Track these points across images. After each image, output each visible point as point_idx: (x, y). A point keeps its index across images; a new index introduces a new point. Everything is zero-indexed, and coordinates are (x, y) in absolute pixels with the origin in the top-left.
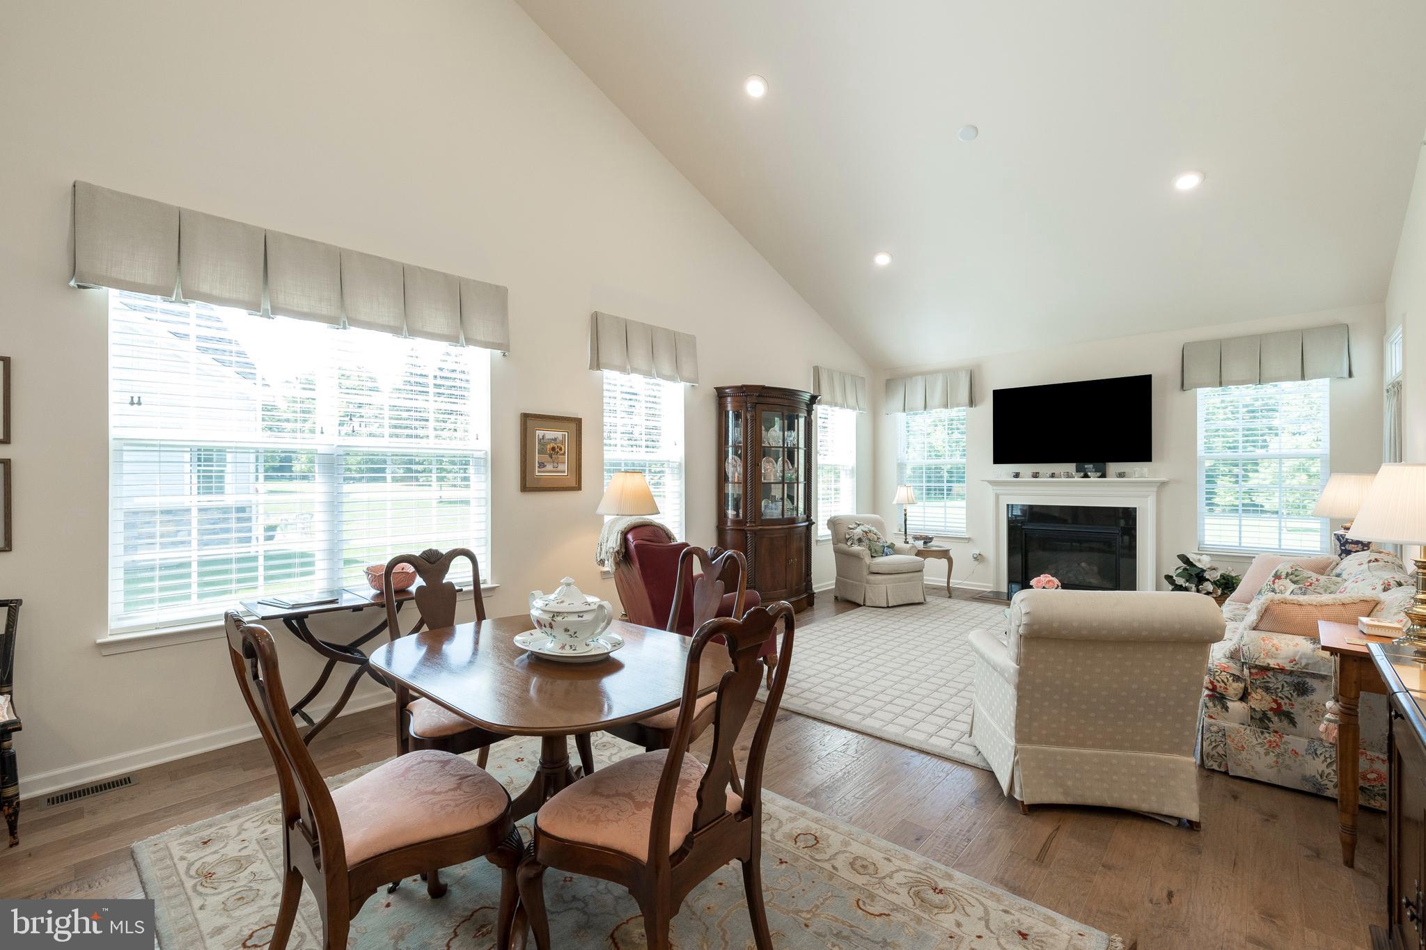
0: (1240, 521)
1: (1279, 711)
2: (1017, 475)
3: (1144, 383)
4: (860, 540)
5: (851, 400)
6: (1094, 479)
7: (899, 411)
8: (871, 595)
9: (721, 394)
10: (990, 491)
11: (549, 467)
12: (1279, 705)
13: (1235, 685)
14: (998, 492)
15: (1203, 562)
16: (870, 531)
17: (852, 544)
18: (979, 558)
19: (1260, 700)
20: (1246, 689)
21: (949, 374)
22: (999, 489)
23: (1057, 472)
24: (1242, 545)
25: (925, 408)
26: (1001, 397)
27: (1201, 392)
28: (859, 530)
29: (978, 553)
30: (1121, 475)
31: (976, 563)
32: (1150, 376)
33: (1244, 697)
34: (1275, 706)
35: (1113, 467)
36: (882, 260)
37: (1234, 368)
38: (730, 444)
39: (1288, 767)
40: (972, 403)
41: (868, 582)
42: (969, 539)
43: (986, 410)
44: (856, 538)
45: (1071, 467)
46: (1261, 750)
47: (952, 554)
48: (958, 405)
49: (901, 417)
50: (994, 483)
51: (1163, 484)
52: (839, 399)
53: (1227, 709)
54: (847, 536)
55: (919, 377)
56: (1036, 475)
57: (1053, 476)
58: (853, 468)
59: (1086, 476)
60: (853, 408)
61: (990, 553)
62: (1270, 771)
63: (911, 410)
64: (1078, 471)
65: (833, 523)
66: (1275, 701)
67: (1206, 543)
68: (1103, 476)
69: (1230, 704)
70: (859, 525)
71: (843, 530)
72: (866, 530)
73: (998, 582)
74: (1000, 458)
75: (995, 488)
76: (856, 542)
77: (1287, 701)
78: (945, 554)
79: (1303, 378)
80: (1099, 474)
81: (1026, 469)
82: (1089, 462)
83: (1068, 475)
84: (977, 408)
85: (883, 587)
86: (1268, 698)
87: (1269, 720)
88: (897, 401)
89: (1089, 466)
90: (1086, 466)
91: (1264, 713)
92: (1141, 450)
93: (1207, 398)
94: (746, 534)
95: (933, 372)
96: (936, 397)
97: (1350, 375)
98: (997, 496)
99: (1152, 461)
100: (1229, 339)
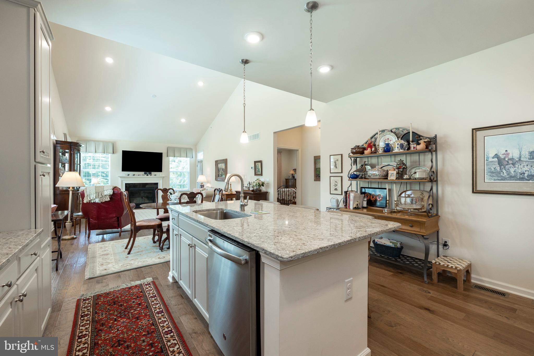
2: (129, 175)
3: (161, 154)
6: (149, 176)
7: (84, 152)
10: (120, 179)
14: (122, 180)
21: (105, 143)
22: (123, 179)
25: (96, 152)
26: (124, 153)
27: (170, 158)
30: (155, 175)
35: (153, 173)
37: (177, 154)
40: (113, 153)
43: (119, 156)
45: (143, 173)
48: (108, 153)
50: (121, 177)
51: (164, 177)
55: (93, 142)
56: (134, 175)
57: (139, 175)
59: (147, 175)
63: (89, 152)
64: (145, 174)
74: (123, 170)
79: (186, 157)
80: (151, 175)
81: (131, 173)
82: (148, 172)
83: (143, 175)
84: (116, 155)
92: (159, 169)
95: (99, 141)
96: (101, 149)
97: (193, 158)
98: (122, 181)
99: (162, 172)
100: (176, 148)
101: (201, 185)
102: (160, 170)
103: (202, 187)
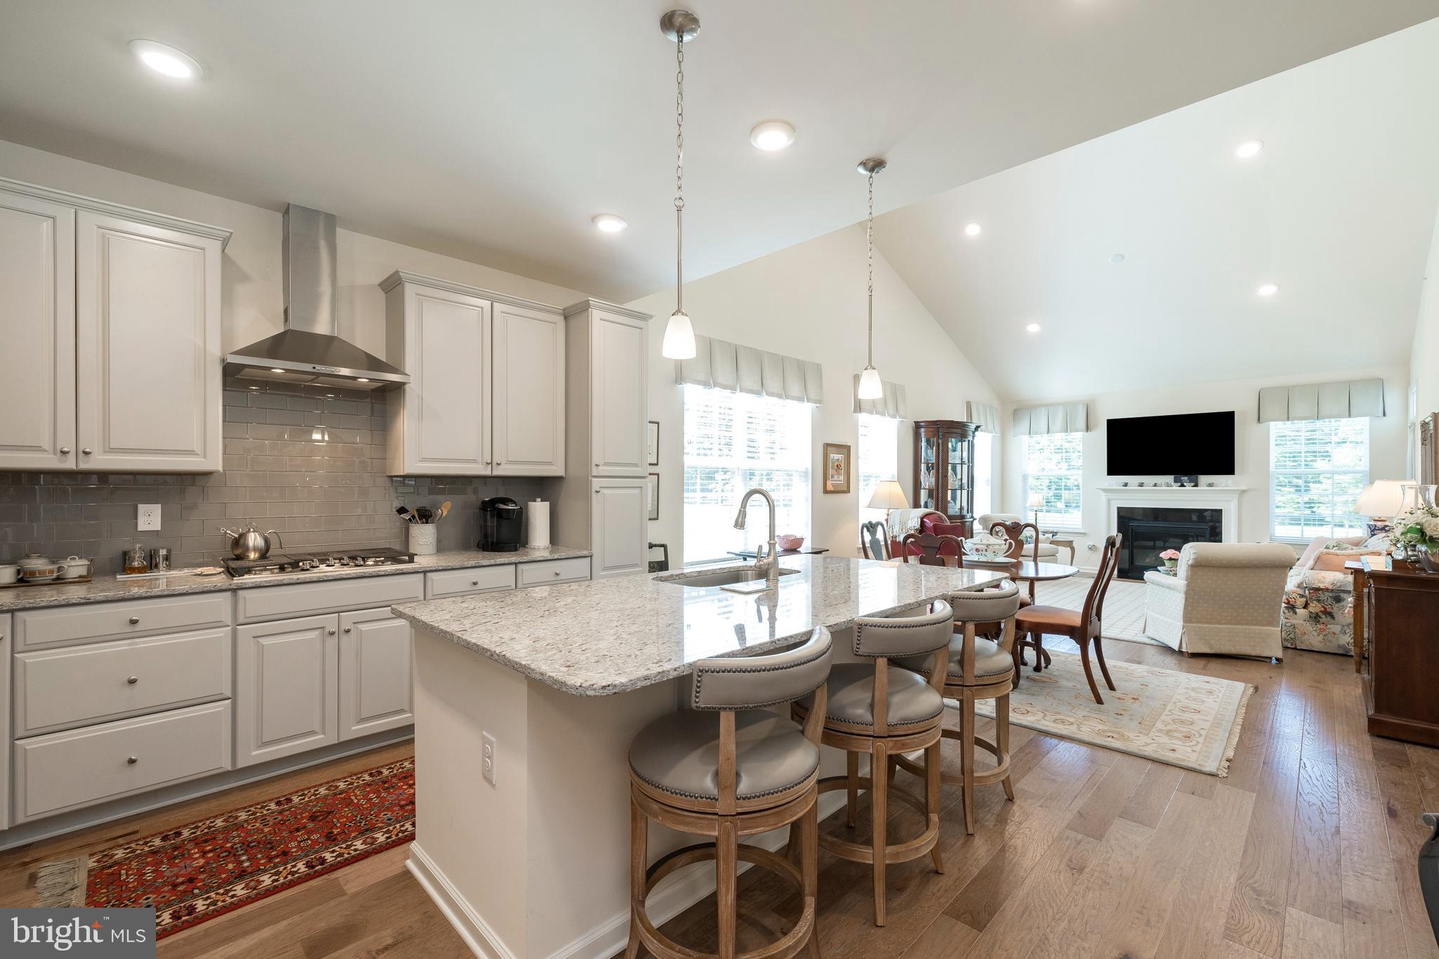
1: (1326, 612)
2: (1126, 485)
3: (1229, 417)
6: (1189, 487)
7: (1026, 434)
9: (917, 425)
10: (1103, 497)
11: (836, 478)
12: (1325, 609)
13: (1301, 599)
14: (1109, 497)
18: (1093, 548)
19: (1315, 607)
20: (1307, 601)
21: (1069, 407)
22: (1111, 496)
23: (1158, 483)
24: (1304, 536)
25: (1048, 432)
26: (1113, 425)
27: (1272, 424)
29: (1092, 544)
30: (1210, 485)
31: (1091, 552)
32: (1233, 413)
33: (1305, 607)
34: (1323, 609)
35: (1204, 479)
36: (1033, 328)
37: (1298, 408)
38: (923, 461)
39: (1330, 641)
40: (1088, 429)
42: (1084, 534)
43: (1101, 434)
45: (1170, 479)
46: (1315, 634)
47: (1074, 545)
48: (1076, 431)
49: (1025, 439)
50: (1105, 491)
51: (1243, 491)
52: (989, 428)
53: (1296, 613)
55: (1043, 408)
56: (1141, 485)
57: (1155, 485)
59: (1182, 485)
60: (991, 432)
62: (1319, 644)
63: (1036, 433)
64: (1175, 481)
66: (1323, 607)
67: (1276, 535)
68: (1196, 485)
69: (1297, 610)
74: (1112, 470)
75: (1107, 494)
77: (1330, 606)
78: (1069, 544)
79: (1350, 416)
80: (1193, 484)
81: (1133, 480)
82: (1185, 474)
83: (1168, 485)
84: (1092, 433)
86: (1319, 605)
87: (1320, 617)
88: (1024, 425)
89: (1185, 478)
90: (1182, 478)
91: (1317, 614)
92: (1225, 465)
93: (1277, 428)
95: (1055, 405)
96: (1058, 422)
97: (1384, 415)
98: (1109, 501)
99: (1234, 474)
100: (1294, 386)
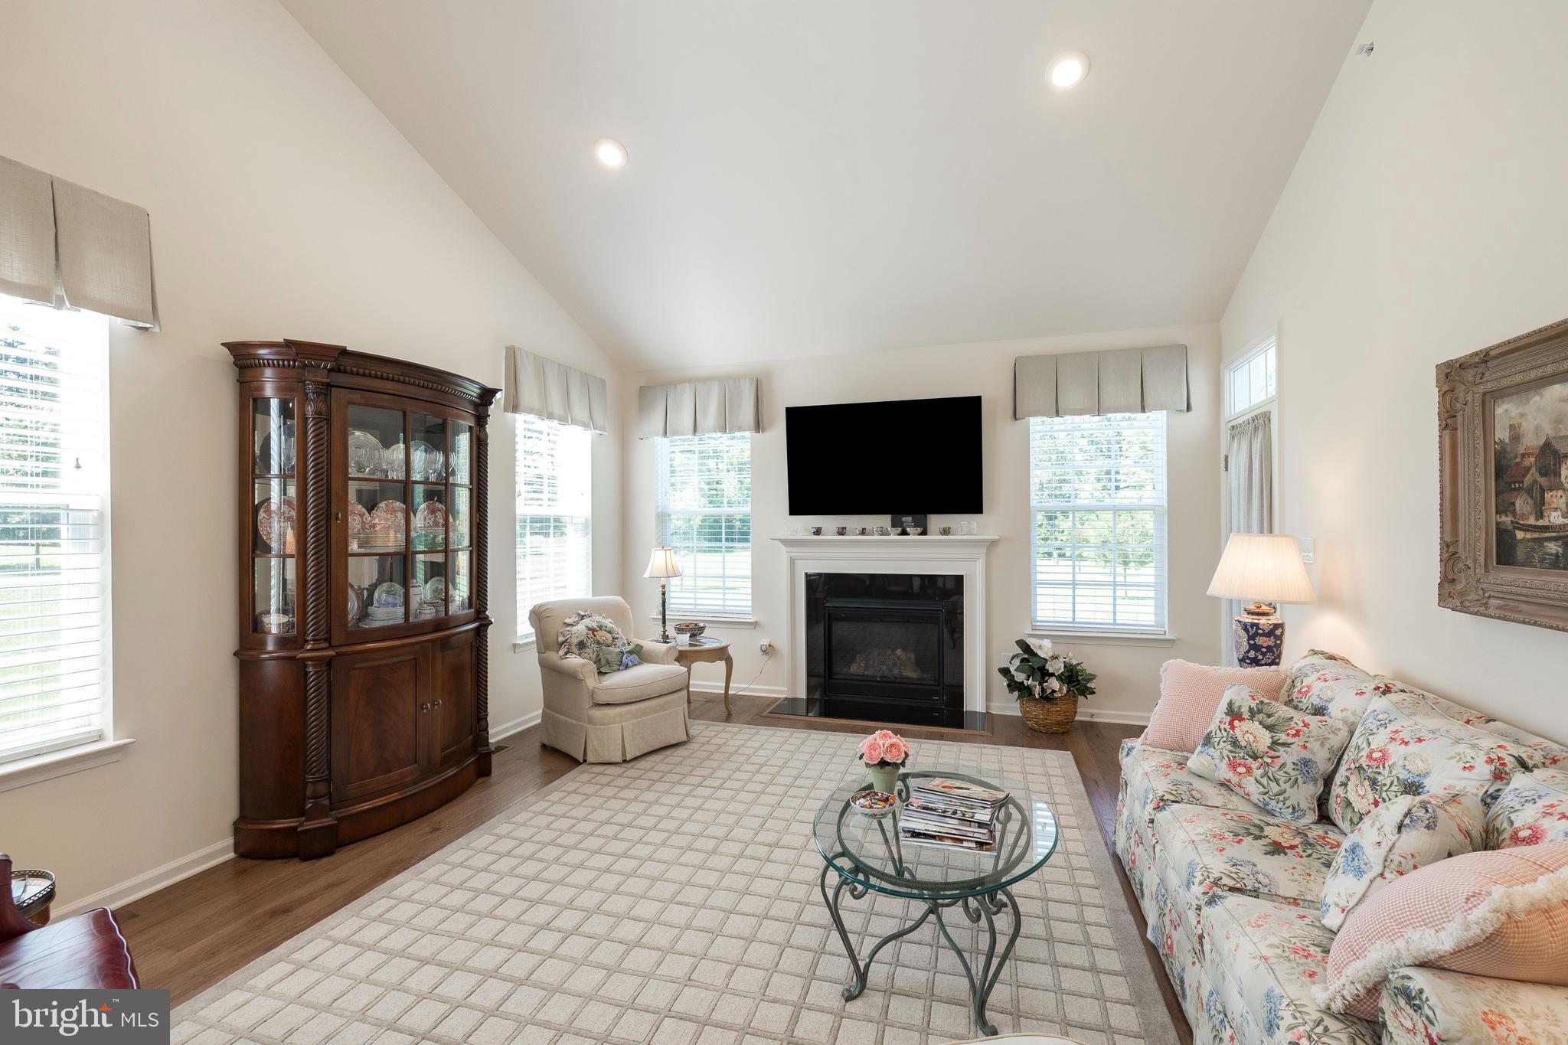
0: (1074, 591)
2: (818, 532)
3: (973, 405)
4: (581, 645)
5: (580, 410)
6: (914, 536)
7: (658, 435)
8: (595, 743)
9: (243, 358)
10: (784, 553)
14: (793, 555)
15: (1044, 648)
16: (601, 627)
17: (566, 654)
18: (768, 651)
21: (728, 383)
22: (796, 552)
23: (868, 527)
24: (1077, 620)
25: (695, 431)
26: (798, 418)
27: (1033, 420)
28: (581, 628)
29: (767, 643)
30: (946, 531)
31: (766, 658)
32: (979, 398)
35: (936, 521)
36: (611, 155)
37: (1072, 394)
40: (758, 426)
41: (591, 721)
42: (755, 624)
43: (778, 435)
44: (575, 641)
45: (885, 520)
47: (731, 651)
48: (740, 429)
49: (661, 443)
50: (788, 543)
51: (993, 544)
52: (556, 405)
54: (561, 639)
55: (687, 386)
56: (842, 532)
57: (863, 532)
58: (587, 520)
59: (904, 533)
60: (585, 425)
61: (783, 644)
63: (675, 433)
64: (894, 525)
65: (538, 616)
67: (1038, 619)
68: (924, 533)
70: (583, 617)
71: (554, 627)
72: (594, 625)
73: (793, 685)
74: (797, 507)
75: (790, 549)
76: (575, 649)
78: (721, 654)
79: (1143, 410)
80: (920, 530)
81: (829, 523)
82: (907, 513)
83: (883, 532)
84: (765, 433)
85: (616, 728)
88: (656, 421)
89: (907, 519)
90: (904, 519)
93: (1040, 430)
94: (306, 666)
95: (706, 380)
96: (710, 416)
97: (1189, 408)
98: (792, 561)
99: (982, 513)
100: (1065, 355)
101: (1245, 627)
102: (970, 501)
103: (1260, 641)
